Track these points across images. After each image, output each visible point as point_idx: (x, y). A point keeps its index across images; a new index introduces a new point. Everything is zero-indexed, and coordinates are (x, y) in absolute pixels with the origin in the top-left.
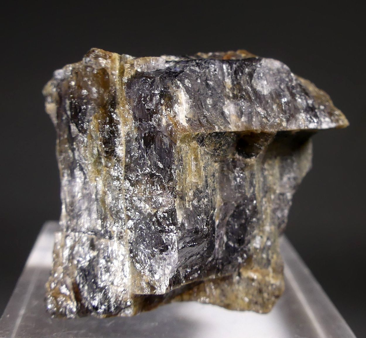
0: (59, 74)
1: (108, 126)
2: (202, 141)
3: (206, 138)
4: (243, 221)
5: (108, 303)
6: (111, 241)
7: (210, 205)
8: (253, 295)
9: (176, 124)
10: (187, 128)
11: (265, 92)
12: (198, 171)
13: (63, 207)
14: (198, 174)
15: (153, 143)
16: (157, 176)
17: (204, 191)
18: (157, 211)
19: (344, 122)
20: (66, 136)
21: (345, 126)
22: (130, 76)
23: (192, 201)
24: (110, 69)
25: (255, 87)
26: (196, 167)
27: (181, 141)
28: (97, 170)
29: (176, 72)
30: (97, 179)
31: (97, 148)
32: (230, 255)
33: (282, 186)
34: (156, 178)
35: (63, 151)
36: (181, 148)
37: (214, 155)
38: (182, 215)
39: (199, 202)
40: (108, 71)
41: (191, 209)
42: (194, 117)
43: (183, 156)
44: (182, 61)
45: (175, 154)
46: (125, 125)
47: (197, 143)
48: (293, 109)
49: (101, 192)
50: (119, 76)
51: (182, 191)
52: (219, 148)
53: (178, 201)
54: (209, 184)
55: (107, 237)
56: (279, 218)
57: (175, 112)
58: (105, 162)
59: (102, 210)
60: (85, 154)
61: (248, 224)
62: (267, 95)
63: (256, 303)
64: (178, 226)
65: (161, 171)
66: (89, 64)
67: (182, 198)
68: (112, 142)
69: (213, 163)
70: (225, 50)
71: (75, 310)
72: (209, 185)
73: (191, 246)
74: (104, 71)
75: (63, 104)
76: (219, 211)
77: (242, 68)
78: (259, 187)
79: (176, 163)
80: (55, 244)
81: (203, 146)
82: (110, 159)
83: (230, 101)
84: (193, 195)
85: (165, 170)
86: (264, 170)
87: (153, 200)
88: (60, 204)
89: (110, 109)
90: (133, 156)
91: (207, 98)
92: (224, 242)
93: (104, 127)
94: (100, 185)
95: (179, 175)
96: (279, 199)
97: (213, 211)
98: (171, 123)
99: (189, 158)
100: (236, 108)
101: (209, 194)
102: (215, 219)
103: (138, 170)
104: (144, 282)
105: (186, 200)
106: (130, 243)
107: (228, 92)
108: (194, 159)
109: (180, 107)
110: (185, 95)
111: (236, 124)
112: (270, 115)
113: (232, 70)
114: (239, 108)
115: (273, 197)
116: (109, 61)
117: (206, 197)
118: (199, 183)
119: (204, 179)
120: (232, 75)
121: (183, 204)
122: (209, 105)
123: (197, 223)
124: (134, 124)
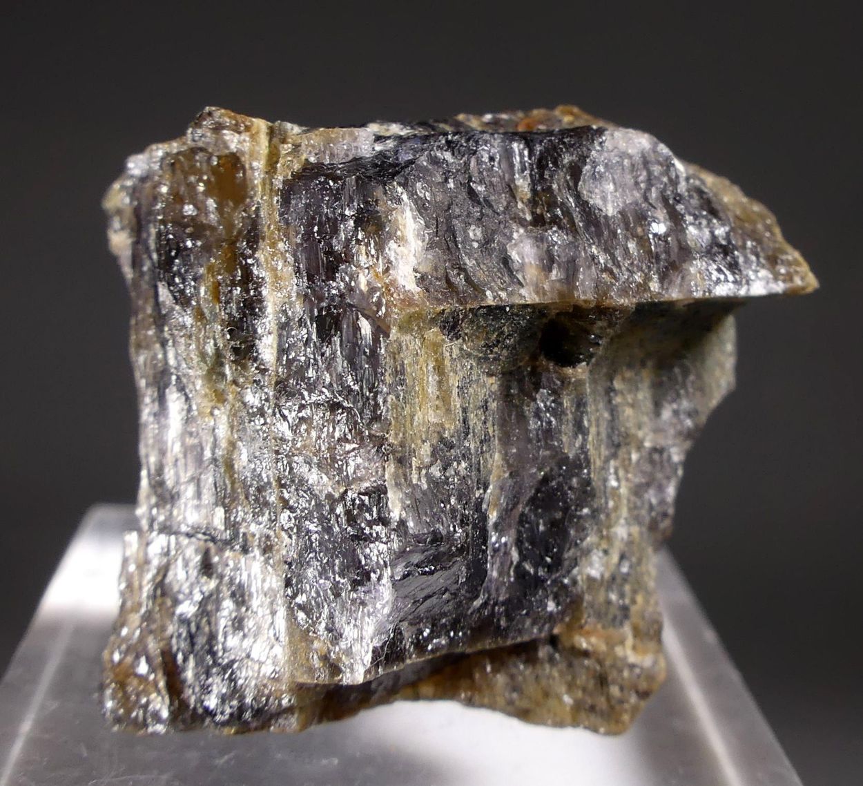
0: (137, 165)
1: (239, 289)
2: (453, 328)
3: (462, 321)
4: (558, 515)
5: (239, 702)
6: (248, 556)
7: (473, 478)
8: (584, 690)
9: (390, 287)
10: (417, 297)
11: (610, 210)
12: (444, 397)
13: (144, 473)
14: (444, 405)
15: (336, 332)
16: (344, 408)
17: (458, 444)
18: (346, 492)
19: (806, 279)
20: (149, 310)
21: (810, 290)
22: (290, 174)
23: (428, 467)
24: (247, 156)
25: (585, 198)
26: (440, 388)
27: (401, 328)
28: (215, 391)
29: (398, 165)
30: (216, 412)
31: (215, 339)
32: (525, 595)
33: (657, 431)
34: (343, 413)
35: (144, 344)
36: (400, 345)
37: (486, 359)
38: (402, 501)
39: (445, 469)
40: (243, 159)
41: (425, 486)
42: (437, 271)
43: (406, 362)
44: (415, 136)
45: (385, 358)
46: (276, 288)
47: (442, 332)
48: (676, 250)
49: (224, 441)
50: (267, 173)
51: (402, 445)
52: (498, 342)
53: (391, 468)
54: (471, 427)
55: (237, 547)
56: (651, 508)
57: (389, 260)
58: (232, 373)
59: (225, 484)
60: (188, 355)
61: (570, 521)
62: (613, 217)
63: (592, 709)
64: (392, 527)
65: (355, 397)
66: (200, 144)
67: (402, 462)
68: (248, 327)
69: (484, 378)
70: (527, 107)
71: (165, 714)
72: (471, 431)
73: (425, 573)
74: (234, 161)
75: (144, 235)
76: (498, 491)
77: (557, 153)
78: (598, 434)
79: (389, 379)
80: (125, 562)
81: (457, 339)
82: (244, 367)
83: (526, 231)
84: (429, 453)
85: (363, 395)
86: (612, 394)
87: (336, 465)
88: (138, 467)
89: (244, 250)
90: (294, 360)
91: (470, 224)
92: (512, 563)
93: (231, 292)
94: (221, 427)
95: (395, 407)
96: (652, 462)
97: (481, 491)
98: (380, 285)
99: (421, 368)
100: (538, 247)
101: (472, 451)
102: (486, 510)
103: (302, 394)
104: (315, 657)
105: (411, 467)
106: (286, 562)
107: (522, 211)
108: (434, 368)
109: (402, 248)
110: (415, 218)
111: (537, 286)
112: (621, 264)
113: (533, 158)
114: (545, 249)
115: (634, 457)
116: (245, 137)
117: (464, 459)
118: (447, 426)
119: (460, 415)
120: (532, 170)
121: (405, 475)
122: (473, 240)
123: (439, 520)
124: (295, 287)
